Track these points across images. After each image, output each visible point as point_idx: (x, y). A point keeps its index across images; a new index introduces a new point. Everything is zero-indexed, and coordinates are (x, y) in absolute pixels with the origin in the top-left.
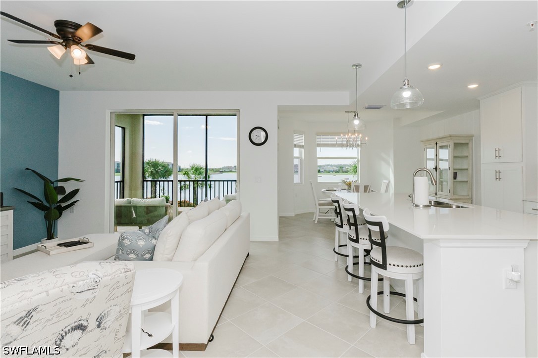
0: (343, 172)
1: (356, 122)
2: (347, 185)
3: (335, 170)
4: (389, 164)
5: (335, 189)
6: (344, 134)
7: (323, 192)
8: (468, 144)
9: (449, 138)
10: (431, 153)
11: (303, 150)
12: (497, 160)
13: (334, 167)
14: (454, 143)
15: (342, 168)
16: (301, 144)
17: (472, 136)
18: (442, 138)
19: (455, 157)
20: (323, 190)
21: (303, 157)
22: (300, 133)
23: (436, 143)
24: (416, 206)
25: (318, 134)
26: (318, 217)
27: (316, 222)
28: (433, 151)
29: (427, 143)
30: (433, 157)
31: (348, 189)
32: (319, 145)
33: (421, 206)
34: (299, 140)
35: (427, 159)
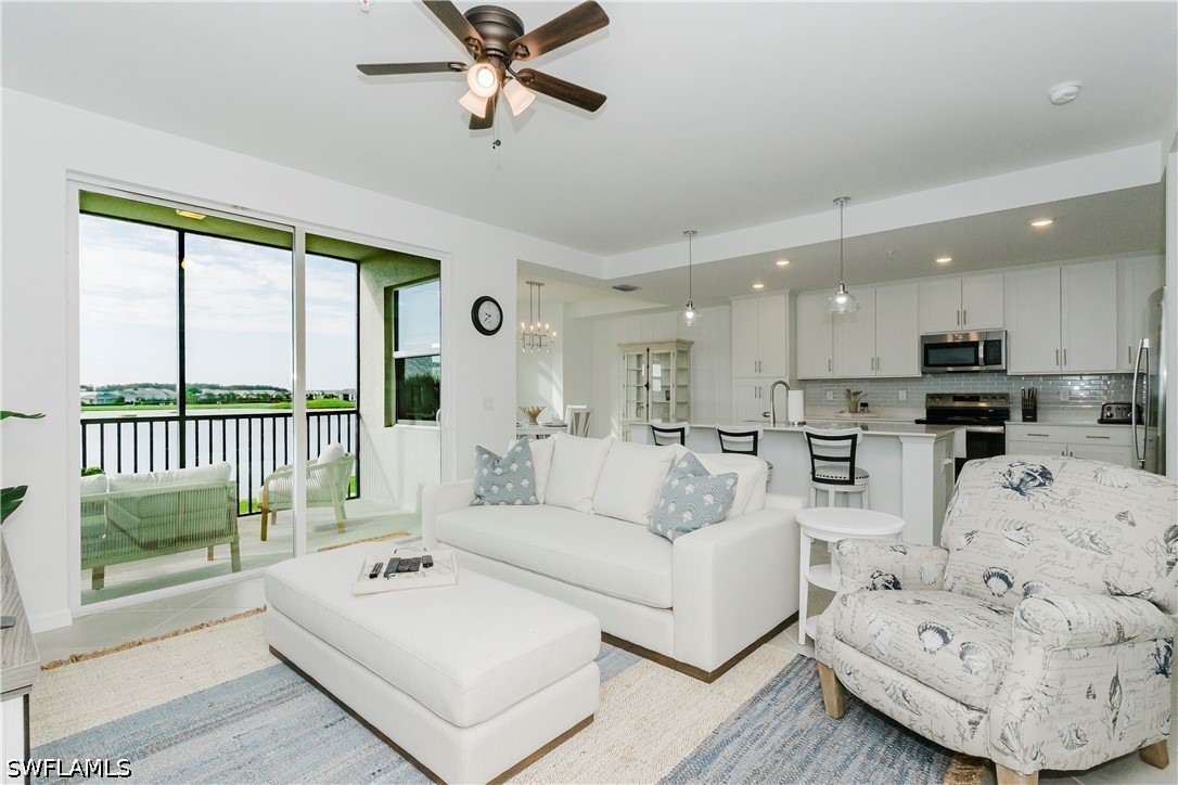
1: (690, 315)
8: (686, 352)
9: (675, 343)
12: (757, 374)
14: (679, 351)
17: (692, 343)
19: (678, 370)
23: (648, 350)
29: (630, 348)
33: (796, 423)
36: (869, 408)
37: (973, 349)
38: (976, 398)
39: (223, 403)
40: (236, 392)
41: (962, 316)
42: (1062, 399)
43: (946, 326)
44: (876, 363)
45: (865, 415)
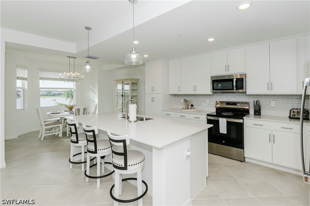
0: (51, 96)
1: (88, 67)
2: (68, 108)
3: (44, 94)
4: (95, 92)
5: (58, 112)
6: (67, 72)
7: (48, 115)
8: (137, 83)
9: (130, 80)
10: (120, 87)
11: (26, 82)
12: (152, 92)
13: (43, 92)
14: (132, 83)
15: (50, 92)
16: (24, 77)
17: (139, 80)
18: (126, 79)
19: (132, 90)
20: (48, 113)
21: (26, 87)
22: (24, 68)
23: (123, 82)
24: (130, 122)
25: (42, 70)
26: (44, 135)
27: (42, 139)
28: (121, 85)
29: (118, 81)
30: (121, 89)
31: (69, 111)
32: (42, 78)
33: (133, 122)
34: (23, 73)
35: (118, 90)
36: (194, 107)
37: (232, 82)
38: (235, 104)
39: (57, 95)
40: (62, 92)
41: (227, 68)
42: (272, 105)
43: (221, 72)
44: (195, 88)
45: (192, 110)
